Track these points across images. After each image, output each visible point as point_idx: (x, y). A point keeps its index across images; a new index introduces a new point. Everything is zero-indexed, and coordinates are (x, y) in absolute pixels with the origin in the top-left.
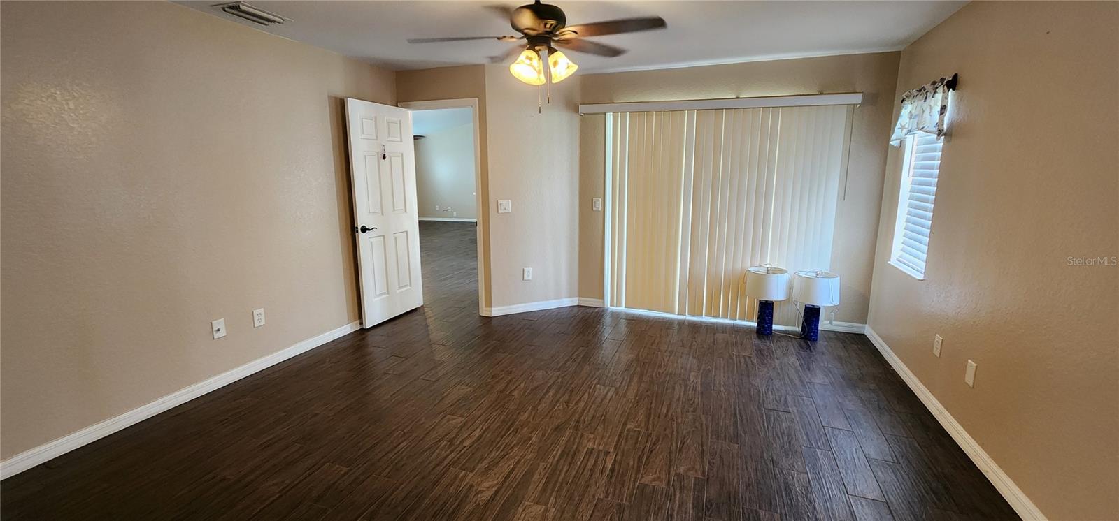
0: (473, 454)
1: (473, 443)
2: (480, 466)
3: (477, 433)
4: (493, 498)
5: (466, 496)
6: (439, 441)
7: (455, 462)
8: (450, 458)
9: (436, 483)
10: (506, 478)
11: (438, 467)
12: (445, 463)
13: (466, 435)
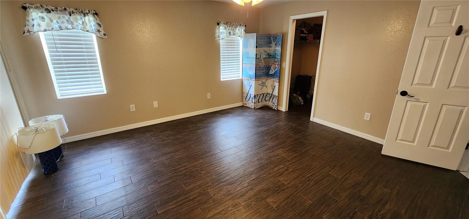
0: (280, 161)
1: (279, 165)
2: (279, 157)
3: (276, 169)
4: (279, 149)
5: (287, 151)
6: (293, 171)
7: (288, 161)
8: (289, 163)
9: (295, 157)
10: (273, 151)
11: (294, 161)
12: (291, 162)
13: (281, 170)
